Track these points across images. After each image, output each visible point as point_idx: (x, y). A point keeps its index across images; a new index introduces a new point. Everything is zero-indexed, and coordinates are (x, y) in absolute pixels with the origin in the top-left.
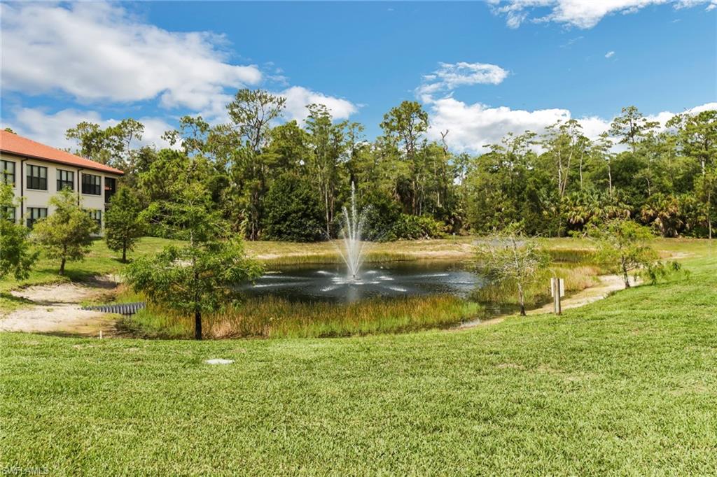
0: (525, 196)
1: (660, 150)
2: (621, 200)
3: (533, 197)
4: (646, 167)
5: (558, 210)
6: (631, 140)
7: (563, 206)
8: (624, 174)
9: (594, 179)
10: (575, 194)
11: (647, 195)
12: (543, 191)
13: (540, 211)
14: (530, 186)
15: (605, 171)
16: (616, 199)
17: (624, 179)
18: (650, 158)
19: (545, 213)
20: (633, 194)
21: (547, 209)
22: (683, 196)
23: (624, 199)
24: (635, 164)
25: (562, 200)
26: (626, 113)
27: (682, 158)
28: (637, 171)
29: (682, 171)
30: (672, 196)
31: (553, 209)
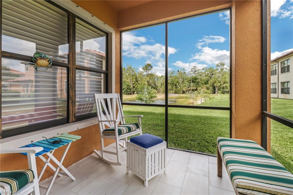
0: (174, 85)
1: (201, 75)
2: (194, 86)
3: (176, 85)
4: (199, 79)
5: (181, 88)
6: (195, 73)
7: (182, 87)
8: (194, 80)
9: (188, 81)
10: (184, 85)
11: (199, 85)
12: (178, 84)
13: (177, 88)
14: (175, 83)
15: (190, 80)
16: (193, 86)
17: (194, 81)
18: (199, 77)
19: (178, 89)
20: (196, 85)
21: (179, 88)
22: (206, 85)
23: (195, 86)
24: (196, 78)
25: (182, 86)
26: (194, 67)
27: (205, 77)
28: (197, 80)
29: (206, 80)
30: (204, 85)
31: (180, 88)
